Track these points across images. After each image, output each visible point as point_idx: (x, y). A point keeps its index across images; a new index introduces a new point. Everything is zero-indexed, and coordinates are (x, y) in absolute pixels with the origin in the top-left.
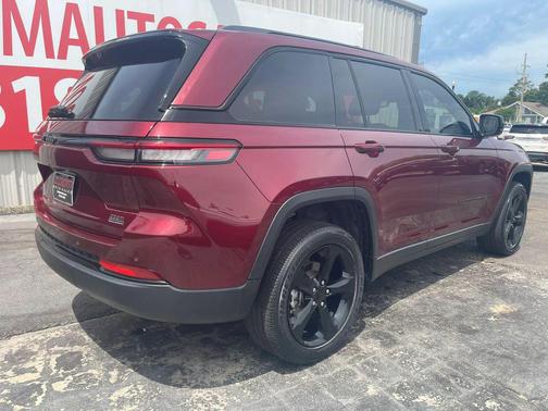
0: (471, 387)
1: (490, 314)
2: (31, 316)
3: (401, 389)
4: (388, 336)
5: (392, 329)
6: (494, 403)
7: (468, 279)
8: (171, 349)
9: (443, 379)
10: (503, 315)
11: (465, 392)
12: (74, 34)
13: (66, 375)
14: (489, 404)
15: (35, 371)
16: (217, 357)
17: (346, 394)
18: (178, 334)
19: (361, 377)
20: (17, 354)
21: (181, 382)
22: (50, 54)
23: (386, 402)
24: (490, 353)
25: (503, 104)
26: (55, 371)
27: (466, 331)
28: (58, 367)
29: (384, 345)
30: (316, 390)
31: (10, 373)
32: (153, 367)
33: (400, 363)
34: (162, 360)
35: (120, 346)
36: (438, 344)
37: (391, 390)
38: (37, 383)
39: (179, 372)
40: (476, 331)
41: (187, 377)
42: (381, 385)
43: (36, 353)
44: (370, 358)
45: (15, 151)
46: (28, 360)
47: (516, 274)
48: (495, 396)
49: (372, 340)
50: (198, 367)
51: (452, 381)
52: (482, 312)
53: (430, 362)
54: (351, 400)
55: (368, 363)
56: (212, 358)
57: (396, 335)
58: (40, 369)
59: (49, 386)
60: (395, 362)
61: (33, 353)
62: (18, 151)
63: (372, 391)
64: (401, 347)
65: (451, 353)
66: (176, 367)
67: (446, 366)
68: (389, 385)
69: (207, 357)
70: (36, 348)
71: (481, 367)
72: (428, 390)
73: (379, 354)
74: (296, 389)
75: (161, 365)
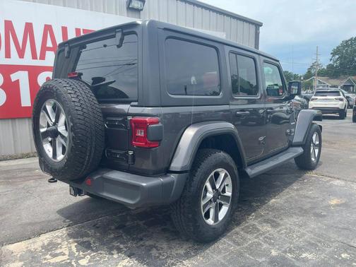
0: (331, 247)
1: (330, 206)
2: (49, 221)
3: (291, 251)
4: (274, 221)
5: (274, 217)
6: (346, 255)
7: (311, 186)
8: (145, 236)
9: (313, 244)
10: (337, 205)
11: (328, 250)
12: (49, 44)
13: (85, 255)
14: (343, 256)
15: (64, 254)
16: (175, 239)
17: (259, 256)
18: (146, 227)
19: (265, 246)
20: (48, 245)
21: (157, 255)
22: (34, 57)
23: (284, 259)
24: (336, 227)
25: (304, 79)
26: (77, 253)
27: (318, 215)
28: (78, 251)
29: (272, 226)
30: (241, 254)
31: (48, 257)
32: (137, 247)
33: (286, 237)
34: (141, 243)
35: (112, 236)
36: (305, 224)
37: (285, 252)
38: (68, 261)
39: (155, 249)
40: (324, 216)
41: (160, 252)
42: (278, 249)
43: (60, 244)
44: (267, 235)
45: (12, 119)
46: (57, 248)
47: (338, 181)
48: (346, 251)
49: (265, 224)
50: (165, 246)
51: (319, 245)
52: (325, 204)
53: (303, 235)
54: (263, 259)
55: (267, 237)
56: (173, 240)
57: (278, 221)
58: (67, 253)
59: (76, 262)
60: (283, 236)
61: (59, 244)
62: (15, 119)
63: (274, 253)
64: (283, 227)
65: (314, 229)
66: (151, 247)
67: (313, 236)
68: (283, 249)
69: (168, 240)
70: (59, 241)
71: (333, 236)
72: (306, 250)
73: (271, 232)
74: (229, 255)
75: (143, 246)
